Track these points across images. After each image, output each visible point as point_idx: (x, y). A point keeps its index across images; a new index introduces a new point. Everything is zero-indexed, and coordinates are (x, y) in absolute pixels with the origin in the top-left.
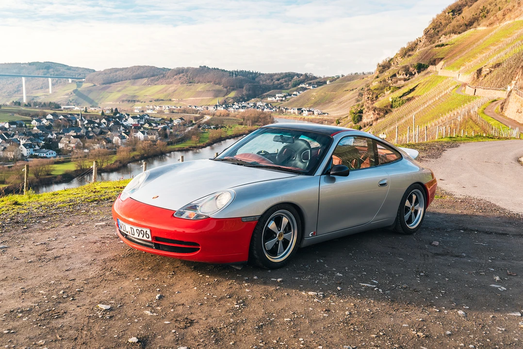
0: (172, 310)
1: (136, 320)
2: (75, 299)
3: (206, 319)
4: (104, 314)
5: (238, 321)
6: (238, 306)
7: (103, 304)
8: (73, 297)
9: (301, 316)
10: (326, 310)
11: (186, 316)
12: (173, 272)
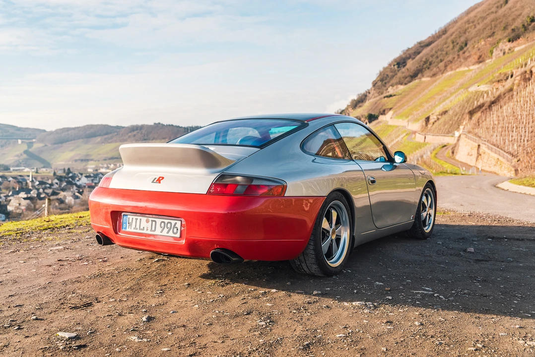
0: (170, 333)
1: (117, 349)
2: (22, 329)
3: (223, 342)
4: (67, 344)
5: (271, 342)
6: (263, 323)
7: (65, 331)
8: (18, 326)
9: (357, 330)
10: (387, 322)
11: (192, 340)
12: (161, 290)
